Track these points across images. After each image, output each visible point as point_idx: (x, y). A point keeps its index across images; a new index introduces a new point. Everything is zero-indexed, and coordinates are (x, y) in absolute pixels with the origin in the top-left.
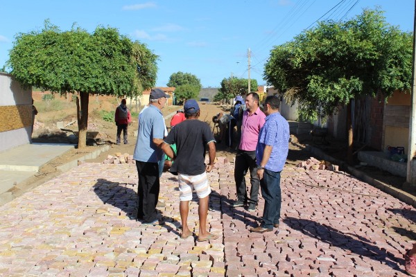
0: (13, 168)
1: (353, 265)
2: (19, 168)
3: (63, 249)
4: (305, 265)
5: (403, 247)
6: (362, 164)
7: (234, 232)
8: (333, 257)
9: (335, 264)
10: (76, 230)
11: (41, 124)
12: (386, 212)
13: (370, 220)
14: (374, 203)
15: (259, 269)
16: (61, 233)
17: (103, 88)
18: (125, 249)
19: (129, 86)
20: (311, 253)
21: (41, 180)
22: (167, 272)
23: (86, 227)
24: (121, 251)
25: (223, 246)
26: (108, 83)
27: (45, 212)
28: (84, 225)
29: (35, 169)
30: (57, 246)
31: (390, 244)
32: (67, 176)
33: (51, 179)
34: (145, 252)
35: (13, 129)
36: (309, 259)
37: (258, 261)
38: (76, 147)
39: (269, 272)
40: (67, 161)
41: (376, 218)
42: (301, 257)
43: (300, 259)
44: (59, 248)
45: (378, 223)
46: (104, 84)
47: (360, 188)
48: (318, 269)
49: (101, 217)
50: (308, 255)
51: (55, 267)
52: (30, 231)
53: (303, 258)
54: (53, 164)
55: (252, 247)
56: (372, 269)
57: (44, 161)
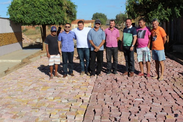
0: (10, 61)
1: (152, 102)
2: (13, 61)
3: (16, 98)
4: (127, 103)
5: (181, 92)
6: (174, 51)
7: (99, 87)
8: (143, 98)
9: (143, 102)
10: (26, 89)
11: (31, 40)
12: (178, 74)
13: (168, 79)
14: (173, 70)
15: (104, 105)
16: (19, 91)
17: (50, 22)
18: (44, 98)
19: (62, 21)
20: (132, 97)
21: (21, 66)
22: (58, 108)
23: (31, 87)
24: (41, 98)
25: (91, 94)
26: (52, 20)
27: (16, 81)
28: (31, 86)
29: (20, 61)
30: (14, 97)
31: (174, 91)
32: (33, 63)
33: (26, 65)
34: (53, 98)
35: (13, 43)
36: (131, 100)
37: (105, 102)
38: (42, 50)
39: (109, 107)
40: (36, 56)
41: (172, 78)
42: (127, 99)
43: (126, 100)
44: (14, 98)
45: (172, 80)
46: (50, 20)
47: (169, 63)
48: (133, 105)
49: (40, 82)
50: (131, 98)
51: (8, 107)
52: (5, 90)
53: (128, 99)
54: (28, 58)
55: (105, 95)
56: (161, 104)
57: (25, 57)
